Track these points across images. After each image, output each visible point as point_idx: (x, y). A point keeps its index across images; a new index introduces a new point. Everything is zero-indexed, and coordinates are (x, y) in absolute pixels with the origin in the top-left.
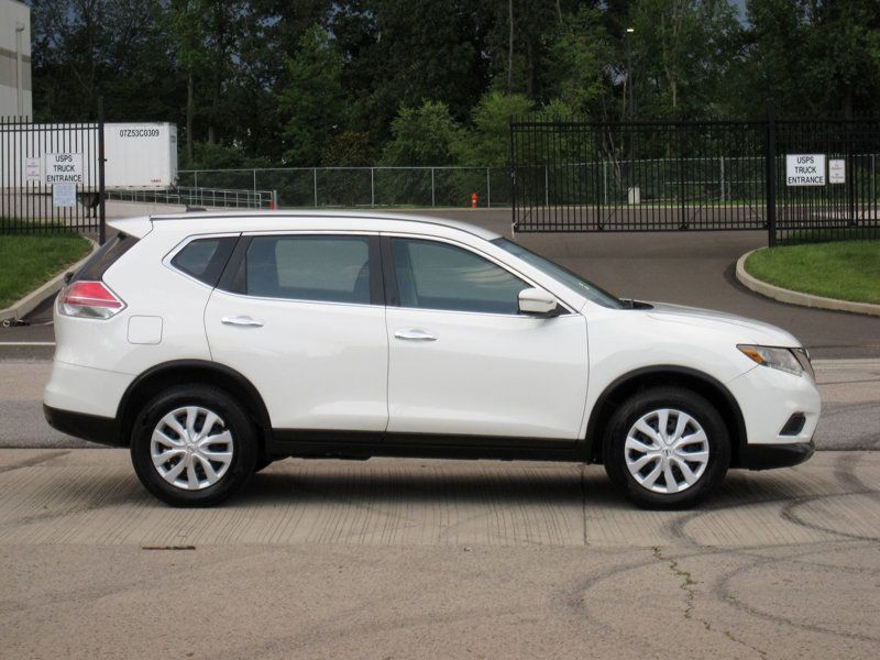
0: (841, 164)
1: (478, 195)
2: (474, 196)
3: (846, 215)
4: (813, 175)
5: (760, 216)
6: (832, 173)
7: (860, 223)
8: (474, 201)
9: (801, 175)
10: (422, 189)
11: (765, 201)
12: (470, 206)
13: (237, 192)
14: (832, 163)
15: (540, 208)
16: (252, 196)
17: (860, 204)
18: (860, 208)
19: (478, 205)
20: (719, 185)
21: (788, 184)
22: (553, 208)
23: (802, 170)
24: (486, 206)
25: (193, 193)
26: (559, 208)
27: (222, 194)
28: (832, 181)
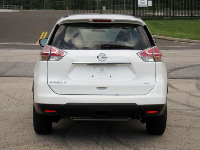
0: (151, 2)
1: (69, 8)
2: (67, 8)
3: (152, 14)
4: (144, 4)
5: (132, 13)
6: (149, 4)
7: (155, 16)
8: (67, 9)
9: (141, 4)
10: (56, 6)
11: (133, 10)
12: (67, 10)
13: (13, 6)
14: (149, 1)
15: (82, 11)
16: (16, 7)
17: (155, 11)
18: (155, 12)
19: (68, 10)
20: (123, 6)
21: (138, 6)
22: (85, 11)
23: (141, 3)
24: (70, 10)
25: (3, 6)
26: (87, 11)
27: (9, 7)
28: (149, 6)
